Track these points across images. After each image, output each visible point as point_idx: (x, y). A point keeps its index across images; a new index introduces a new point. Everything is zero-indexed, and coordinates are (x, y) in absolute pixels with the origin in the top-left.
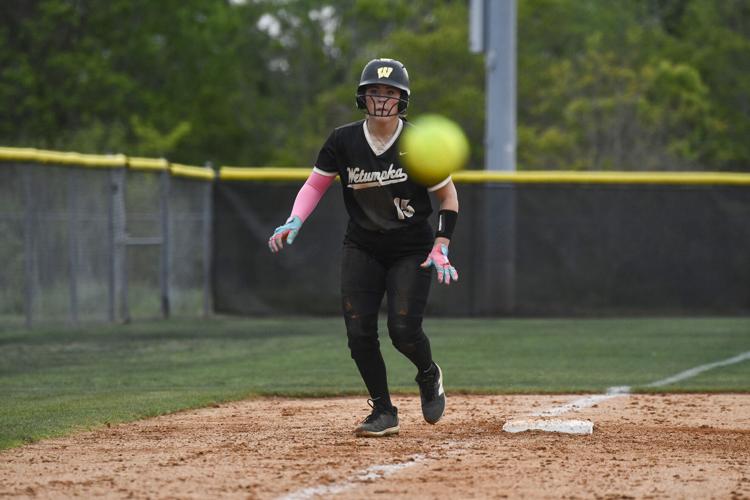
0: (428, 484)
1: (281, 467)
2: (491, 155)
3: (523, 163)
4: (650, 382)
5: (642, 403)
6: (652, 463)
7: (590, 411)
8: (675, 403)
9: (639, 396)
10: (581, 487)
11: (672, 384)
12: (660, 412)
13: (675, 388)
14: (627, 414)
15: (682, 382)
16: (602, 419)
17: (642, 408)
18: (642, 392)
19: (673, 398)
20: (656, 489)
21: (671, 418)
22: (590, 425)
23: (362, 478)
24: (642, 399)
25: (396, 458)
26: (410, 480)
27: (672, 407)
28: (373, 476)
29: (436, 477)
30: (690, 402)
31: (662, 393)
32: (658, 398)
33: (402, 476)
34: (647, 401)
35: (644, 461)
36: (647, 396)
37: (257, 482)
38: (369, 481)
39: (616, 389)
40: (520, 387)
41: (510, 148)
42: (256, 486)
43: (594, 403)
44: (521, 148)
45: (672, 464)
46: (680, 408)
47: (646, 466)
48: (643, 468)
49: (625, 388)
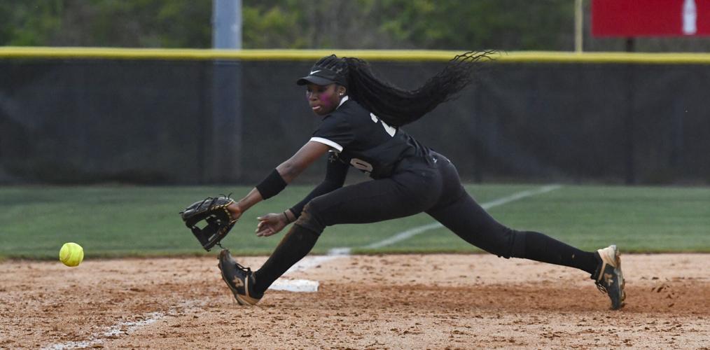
0: (168, 339)
1: (31, 325)
2: (217, 34)
3: (248, 42)
4: (368, 244)
5: (361, 263)
6: (372, 318)
7: (314, 271)
8: (392, 263)
9: (358, 257)
10: (308, 340)
11: (389, 246)
12: (378, 271)
13: (391, 249)
14: (348, 273)
15: (398, 244)
16: (326, 278)
17: (362, 268)
18: (361, 253)
19: (390, 258)
20: (377, 342)
21: (388, 277)
22: (315, 285)
23: (107, 334)
24: (361, 260)
25: (138, 316)
26: (151, 336)
27: (388, 267)
28: (117, 332)
29: (175, 332)
30: (405, 262)
31: (380, 254)
32: (376, 258)
33: (144, 332)
34: (366, 261)
35: (365, 316)
36: (366, 257)
37: (11, 338)
38: (113, 337)
39: (338, 251)
40: (248, 250)
41: (236, 28)
42: (8, 342)
43: (317, 264)
44: (246, 28)
45: (390, 319)
46: (397, 267)
47: (367, 321)
48: (365, 322)
49: (346, 250)
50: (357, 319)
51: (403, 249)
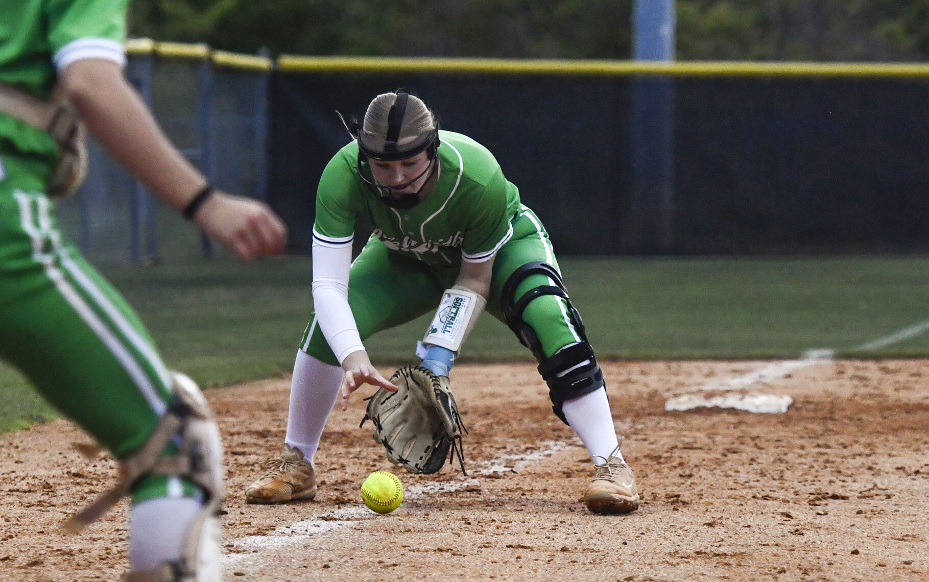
0: (575, 480)
1: (376, 457)
2: (640, 40)
3: (683, 52)
4: (860, 343)
5: (850, 372)
6: (868, 451)
7: (783, 382)
8: (896, 372)
9: (846, 363)
10: (776, 483)
11: (889, 346)
12: (875, 383)
13: (895, 351)
14: (832, 386)
15: (903, 343)
16: (800, 392)
17: (852, 378)
18: (849, 357)
19: (892, 365)
20: (875, 485)
21: (890, 392)
22: (786, 401)
23: (485, 472)
24: (850, 367)
25: (529, 445)
26: (549, 474)
27: (890, 378)
28: (500, 469)
29: (583, 470)
30: (915, 370)
31: (876, 357)
32: (872, 365)
33: (539, 470)
34: (858, 368)
35: (858, 448)
36: (858, 363)
37: (347, 477)
38: (494, 476)
39: (815, 353)
40: (685, 351)
41: (667, 31)
42: (344, 482)
43: (786, 373)
44: (681, 29)
45: (894, 453)
46: (902, 378)
47: (860, 455)
48: (858, 458)
49: (827, 352)
50: (845, 452)
51: (910, 351)
